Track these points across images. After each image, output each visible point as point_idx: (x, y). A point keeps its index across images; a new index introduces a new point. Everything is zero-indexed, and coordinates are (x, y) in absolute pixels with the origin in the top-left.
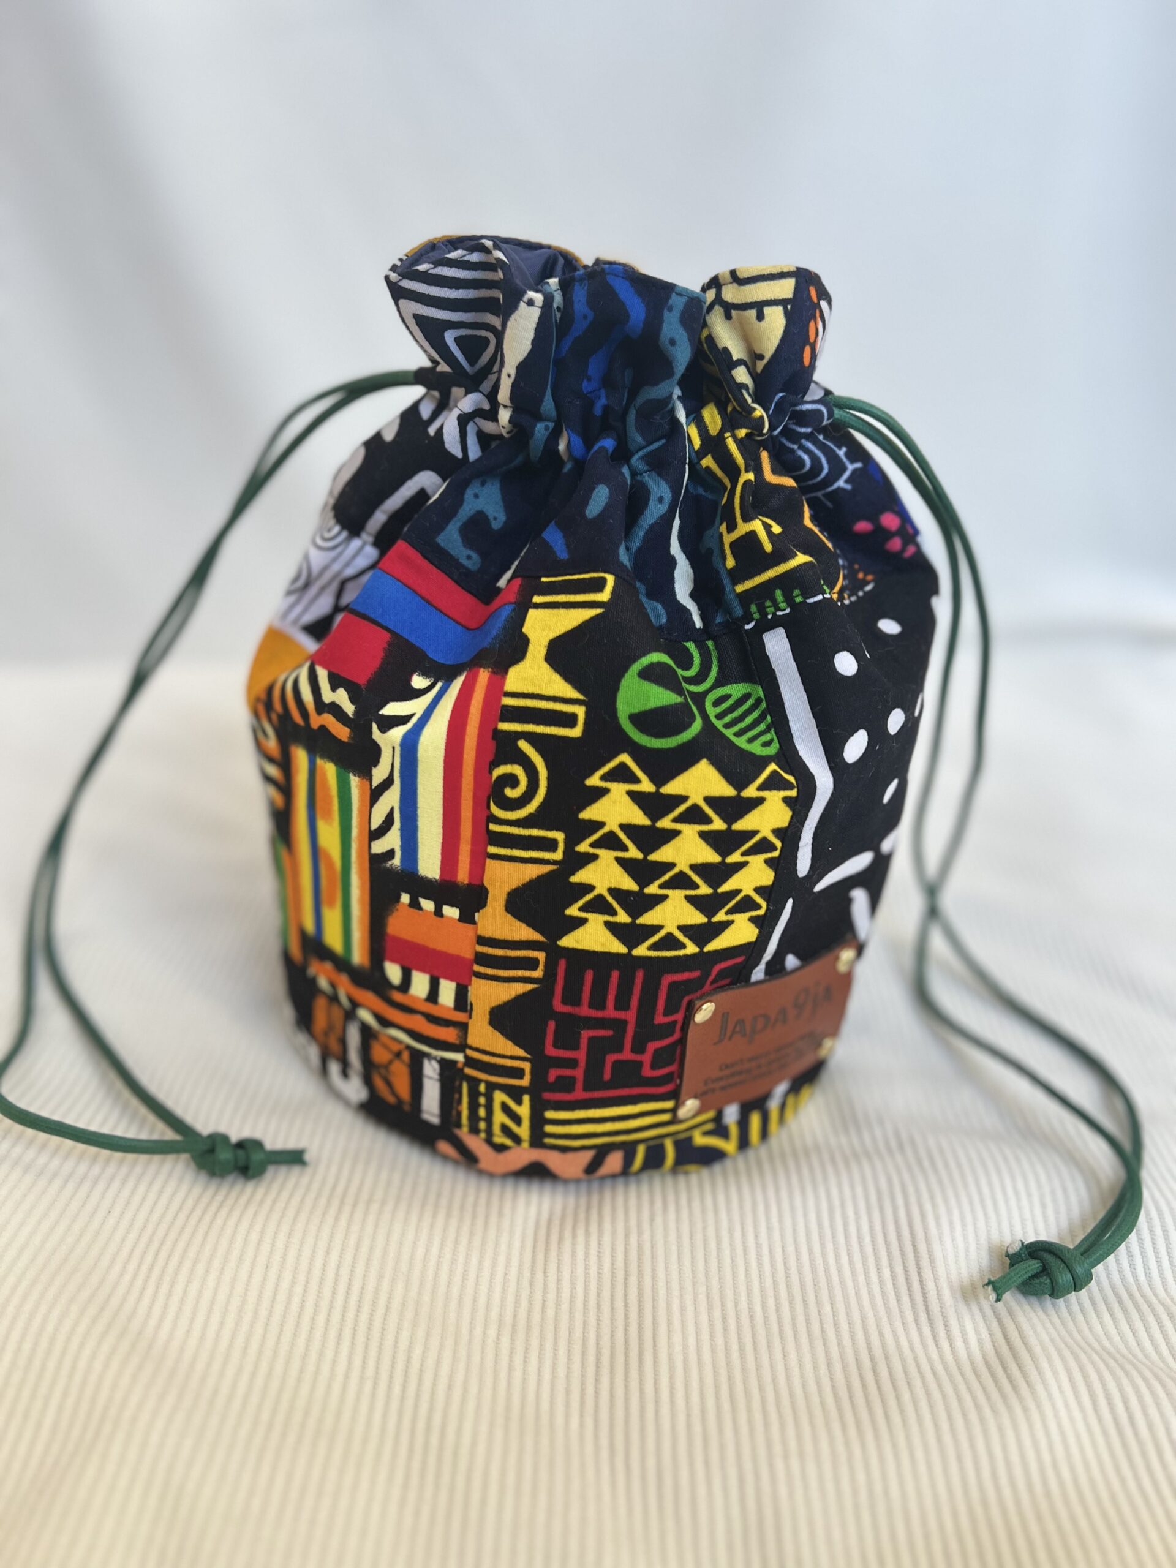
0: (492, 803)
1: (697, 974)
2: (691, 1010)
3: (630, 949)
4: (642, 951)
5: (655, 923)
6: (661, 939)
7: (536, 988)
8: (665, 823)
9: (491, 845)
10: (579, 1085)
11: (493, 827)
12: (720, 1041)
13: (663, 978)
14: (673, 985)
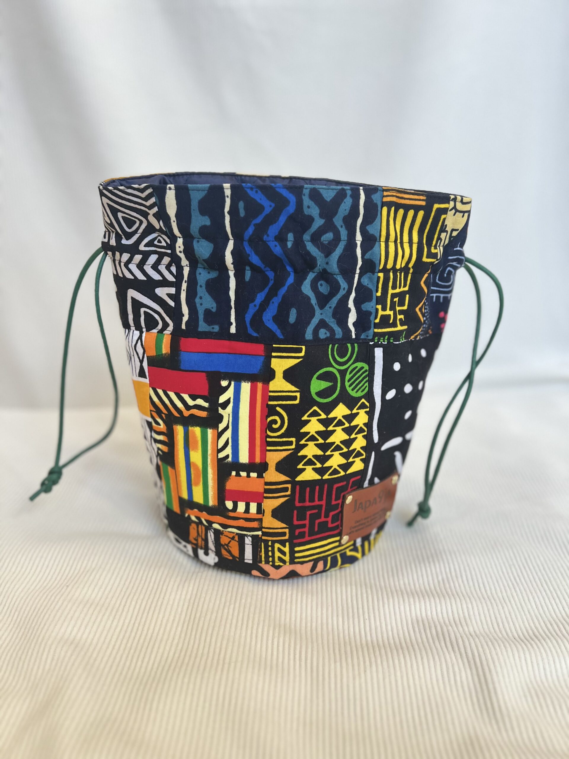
0: (267, 431)
1: (345, 483)
2: (344, 498)
3: (322, 477)
4: (326, 477)
5: (330, 465)
6: (332, 471)
7: (289, 499)
8: (331, 428)
9: (268, 446)
10: (307, 534)
11: (268, 439)
12: (355, 511)
13: (334, 486)
14: (337, 488)
